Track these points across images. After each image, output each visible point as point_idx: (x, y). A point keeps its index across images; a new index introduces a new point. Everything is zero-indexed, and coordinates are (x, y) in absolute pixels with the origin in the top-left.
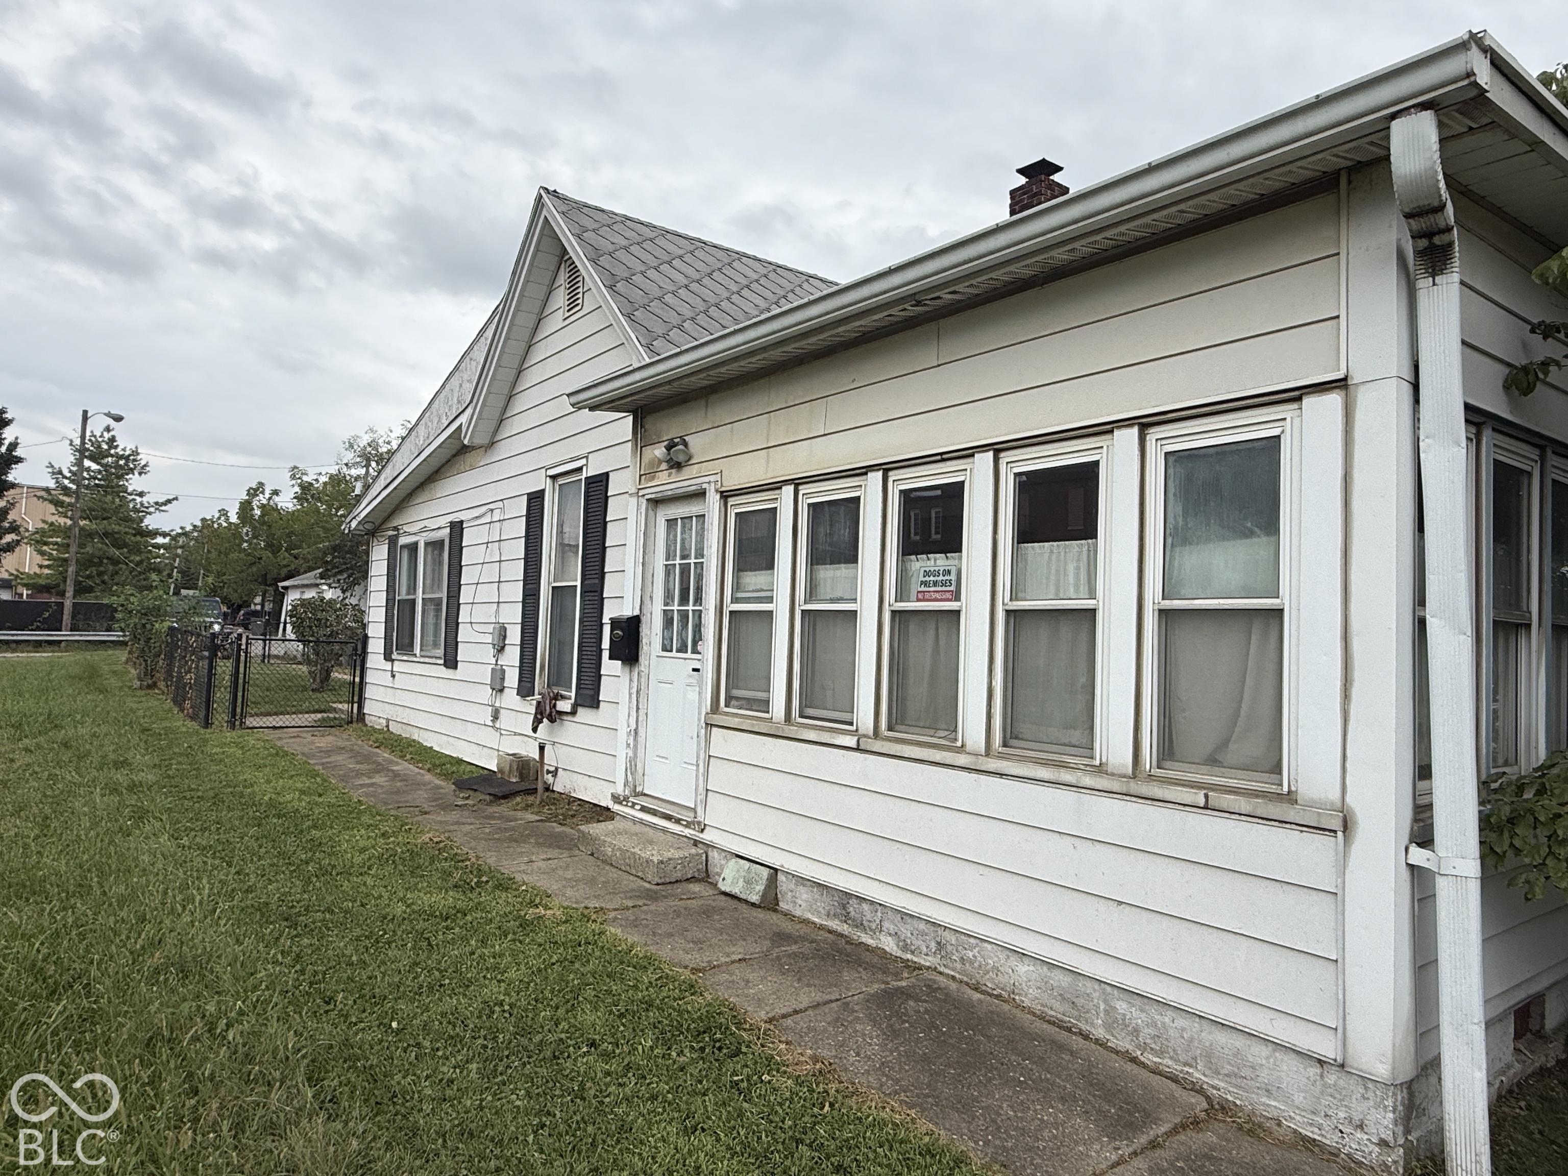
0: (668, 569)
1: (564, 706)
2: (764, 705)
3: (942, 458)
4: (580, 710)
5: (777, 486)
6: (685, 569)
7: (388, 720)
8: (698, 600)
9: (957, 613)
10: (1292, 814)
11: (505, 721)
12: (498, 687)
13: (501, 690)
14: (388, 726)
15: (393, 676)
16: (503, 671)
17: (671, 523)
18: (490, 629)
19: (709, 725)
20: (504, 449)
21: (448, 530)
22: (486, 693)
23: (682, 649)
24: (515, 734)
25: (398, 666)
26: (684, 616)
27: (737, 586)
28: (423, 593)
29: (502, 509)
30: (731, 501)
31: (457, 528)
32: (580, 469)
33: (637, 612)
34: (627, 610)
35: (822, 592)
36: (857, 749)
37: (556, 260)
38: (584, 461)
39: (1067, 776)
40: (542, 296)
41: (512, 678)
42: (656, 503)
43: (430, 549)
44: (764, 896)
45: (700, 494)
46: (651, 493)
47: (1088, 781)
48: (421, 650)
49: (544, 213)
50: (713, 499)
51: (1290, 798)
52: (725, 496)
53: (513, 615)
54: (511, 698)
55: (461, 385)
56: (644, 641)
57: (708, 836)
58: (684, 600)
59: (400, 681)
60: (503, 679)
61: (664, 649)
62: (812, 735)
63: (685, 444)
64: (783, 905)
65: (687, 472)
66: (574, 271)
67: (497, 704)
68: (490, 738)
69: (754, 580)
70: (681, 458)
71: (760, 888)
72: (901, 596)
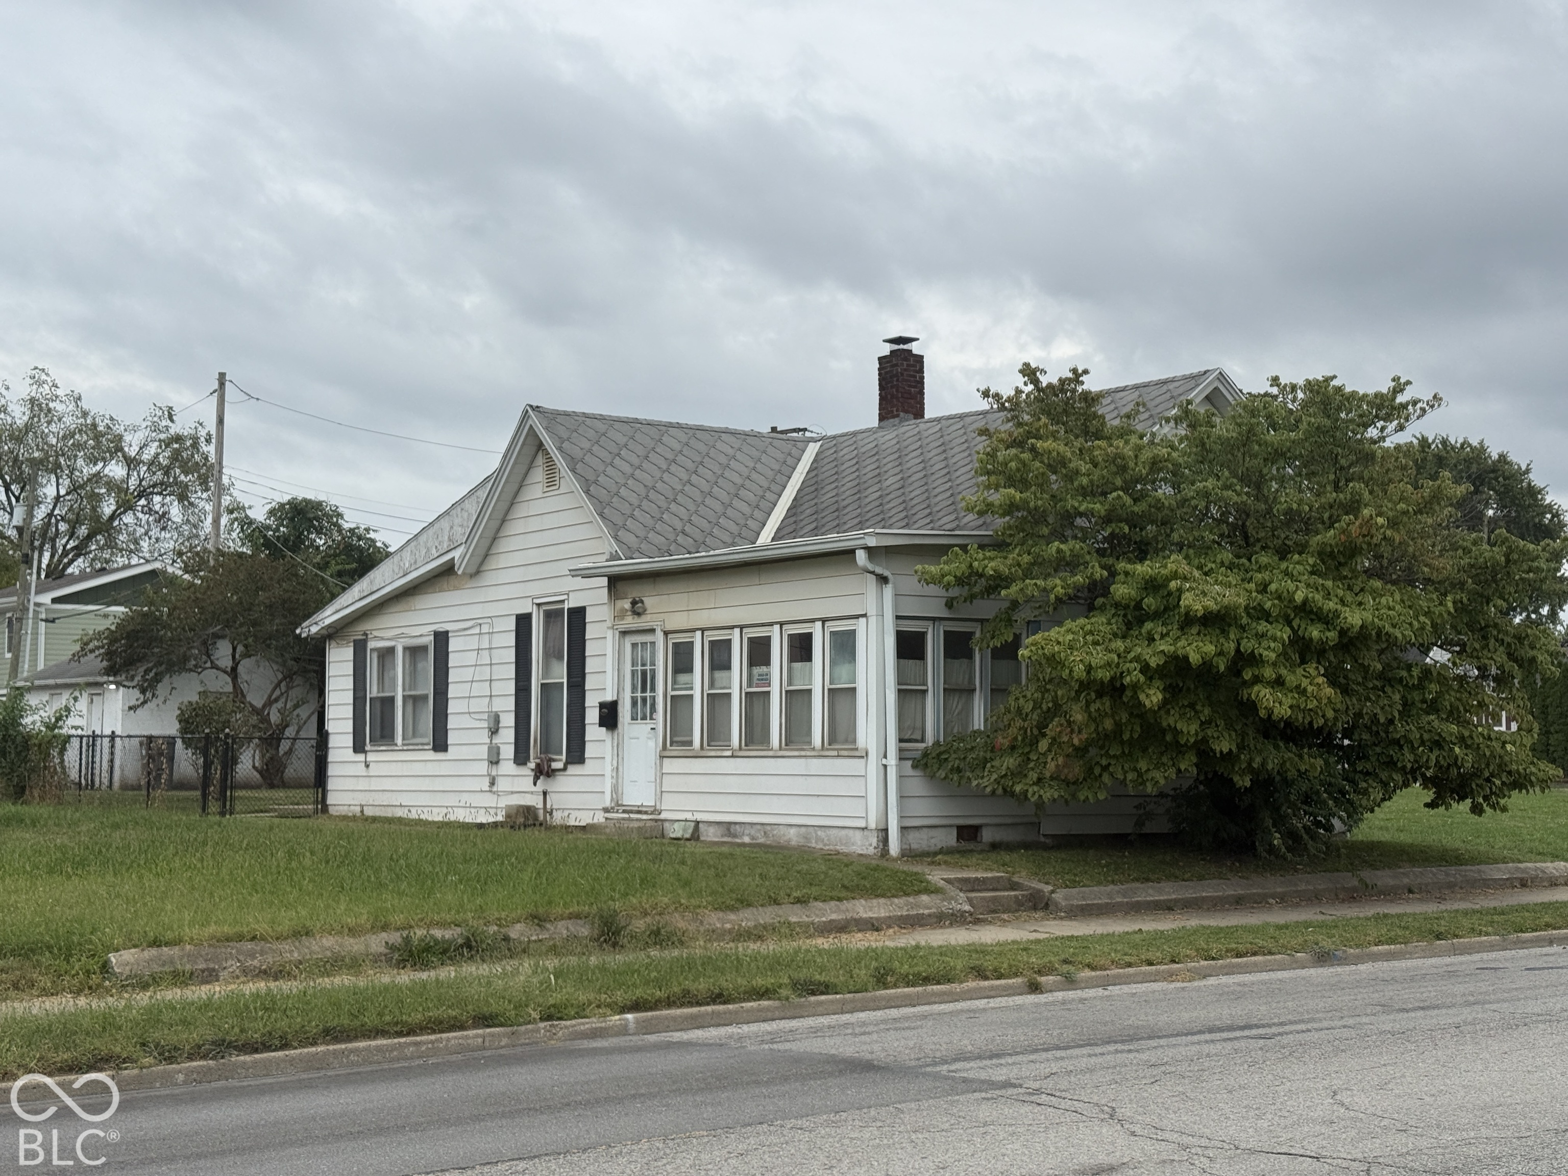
0: (633, 673)
1: (558, 765)
2: (690, 743)
3: (763, 625)
4: (570, 767)
5: (693, 630)
6: (644, 673)
7: (362, 806)
8: (653, 689)
9: (769, 692)
10: (857, 753)
11: (503, 785)
12: (495, 760)
13: (497, 763)
14: (362, 812)
15: (367, 766)
16: (498, 748)
17: (634, 645)
18: (485, 716)
19: (662, 757)
20: (489, 578)
21: (432, 638)
22: (483, 768)
23: (644, 718)
24: (512, 793)
25: (371, 757)
26: (644, 700)
27: (674, 682)
28: (404, 690)
29: (492, 625)
30: (670, 636)
31: (442, 638)
32: (563, 601)
33: (615, 698)
34: (609, 697)
35: (717, 684)
36: (732, 756)
37: (534, 449)
38: (565, 597)
39: (803, 753)
40: (523, 471)
41: (508, 751)
42: (624, 633)
43: (408, 653)
44: (693, 834)
45: (652, 631)
46: (622, 628)
47: (808, 753)
48: (404, 739)
49: (530, 422)
50: (660, 636)
51: (857, 749)
52: (666, 633)
53: (507, 706)
54: (508, 766)
55: (452, 527)
56: (620, 714)
57: (663, 816)
58: (644, 690)
59: (374, 770)
60: (498, 754)
61: (633, 719)
62: (713, 754)
63: (642, 602)
64: (702, 838)
65: (644, 618)
66: (549, 459)
67: (494, 773)
68: (489, 800)
69: (683, 678)
70: (640, 610)
71: (690, 831)
72: (750, 685)
